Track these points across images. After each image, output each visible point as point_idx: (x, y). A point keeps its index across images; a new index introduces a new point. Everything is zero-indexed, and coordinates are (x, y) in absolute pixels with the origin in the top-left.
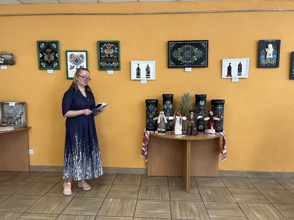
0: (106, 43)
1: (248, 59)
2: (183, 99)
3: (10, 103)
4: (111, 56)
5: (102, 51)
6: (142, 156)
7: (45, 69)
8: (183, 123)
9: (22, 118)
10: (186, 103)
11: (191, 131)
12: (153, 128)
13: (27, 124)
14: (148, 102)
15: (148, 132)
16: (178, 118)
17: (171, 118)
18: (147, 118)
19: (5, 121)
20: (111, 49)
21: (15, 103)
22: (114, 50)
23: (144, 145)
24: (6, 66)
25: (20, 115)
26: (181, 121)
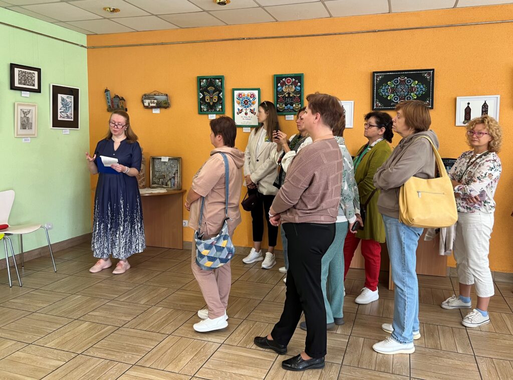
1: (499, 96)
3: (162, 157)
4: (291, 96)
5: (279, 89)
7: (207, 113)
9: (176, 178)
13: (181, 186)
19: (156, 181)
20: (292, 85)
21: (168, 158)
22: (295, 87)
24: (159, 109)
25: (174, 174)
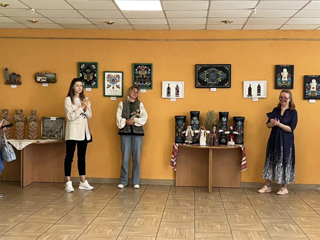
0: (141, 65)
1: (266, 81)
2: (208, 116)
3: (51, 117)
4: (144, 77)
5: (136, 72)
6: (171, 166)
9: (61, 132)
10: (211, 119)
11: (214, 142)
12: (181, 141)
14: (177, 118)
15: (177, 144)
16: (203, 131)
17: (197, 131)
18: (176, 132)
19: (45, 134)
21: (56, 118)
22: (147, 71)
23: (173, 156)
24: (47, 84)
25: (60, 129)
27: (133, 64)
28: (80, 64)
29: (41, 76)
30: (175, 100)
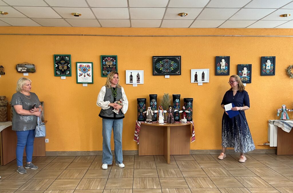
0: (107, 57)
1: (209, 69)
2: (164, 98)
4: (111, 67)
6: (135, 140)
7: (60, 76)
8: (164, 115)
10: (166, 101)
11: (170, 120)
12: (143, 119)
14: (139, 101)
15: (140, 122)
16: (161, 111)
17: (156, 111)
18: (138, 112)
20: (111, 61)
22: (113, 62)
23: (136, 132)
24: (28, 73)
26: (163, 114)
27: (101, 56)
28: (56, 56)
29: (21, 67)
30: (136, 86)
